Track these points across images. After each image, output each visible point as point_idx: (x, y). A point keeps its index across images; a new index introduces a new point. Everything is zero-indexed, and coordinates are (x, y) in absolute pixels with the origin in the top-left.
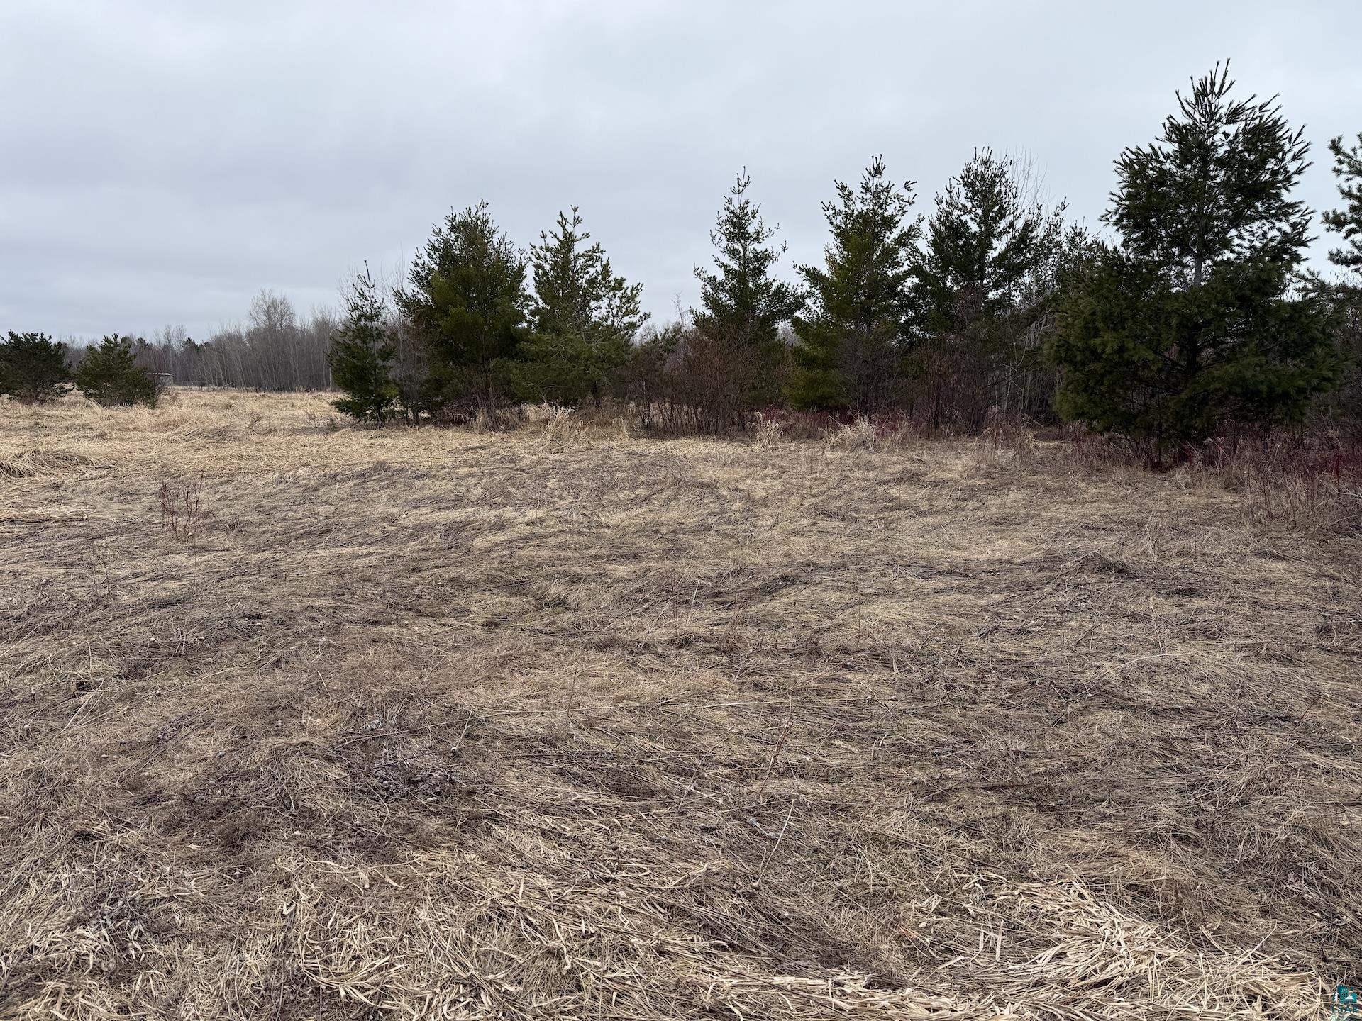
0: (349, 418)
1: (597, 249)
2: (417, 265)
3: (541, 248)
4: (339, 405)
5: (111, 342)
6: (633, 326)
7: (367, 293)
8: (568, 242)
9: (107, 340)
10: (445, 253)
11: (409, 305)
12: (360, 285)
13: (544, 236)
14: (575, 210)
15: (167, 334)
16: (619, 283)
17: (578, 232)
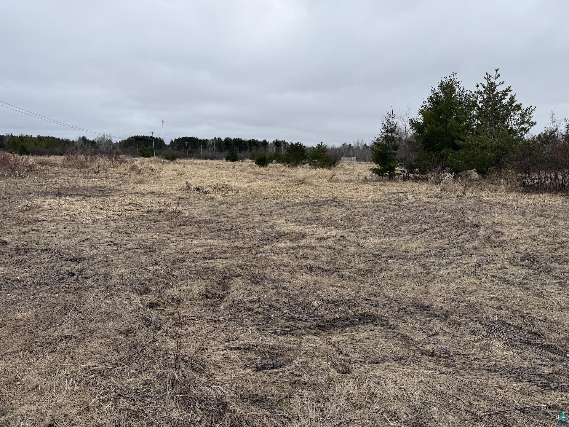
0: (377, 177)
1: (509, 90)
2: (422, 106)
3: (475, 92)
4: (374, 171)
5: (320, 145)
6: (525, 130)
7: (391, 121)
8: (491, 87)
9: (319, 145)
10: (435, 100)
11: (414, 125)
12: (388, 117)
13: (477, 86)
14: (497, 70)
15: (358, 142)
16: (519, 107)
17: (497, 82)
